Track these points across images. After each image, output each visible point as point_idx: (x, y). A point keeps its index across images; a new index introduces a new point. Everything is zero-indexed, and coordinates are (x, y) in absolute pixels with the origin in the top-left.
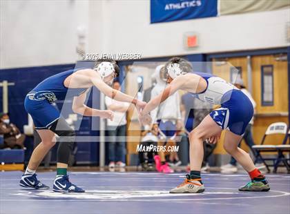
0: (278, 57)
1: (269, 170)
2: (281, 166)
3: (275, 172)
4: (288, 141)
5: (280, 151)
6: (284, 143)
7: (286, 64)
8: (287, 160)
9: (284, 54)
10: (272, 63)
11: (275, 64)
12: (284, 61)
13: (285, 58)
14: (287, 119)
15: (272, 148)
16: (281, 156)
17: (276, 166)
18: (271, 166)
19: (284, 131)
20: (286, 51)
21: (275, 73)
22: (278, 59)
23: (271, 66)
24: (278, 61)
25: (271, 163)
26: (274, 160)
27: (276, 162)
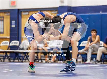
0: (6, 13)
1: (1, 61)
2: (6, 59)
3: (4, 61)
4: (9, 49)
5: (6, 53)
6: (8, 49)
7: (9, 17)
8: (8, 56)
9: (9, 12)
10: (3, 16)
11: (5, 16)
12: (8, 15)
13: (9, 14)
14: (9, 40)
15: (3, 52)
16: (6, 55)
17: (4, 59)
18: (2, 59)
19: (8, 45)
20: (9, 11)
21: (5, 20)
22: (6, 14)
23: (3, 17)
24: (6, 15)
25: (2, 58)
26: (3, 56)
27: (4, 57)
